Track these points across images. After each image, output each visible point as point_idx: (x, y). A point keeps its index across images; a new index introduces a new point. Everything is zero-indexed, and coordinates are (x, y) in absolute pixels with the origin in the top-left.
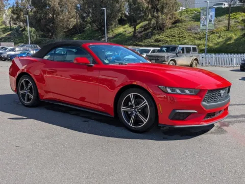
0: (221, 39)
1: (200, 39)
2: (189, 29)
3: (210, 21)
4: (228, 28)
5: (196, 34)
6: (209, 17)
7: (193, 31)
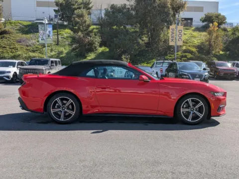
0: (53, 52)
1: (34, 51)
2: (19, 41)
3: (49, 36)
4: (58, 43)
5: (27, 46)
6: (47, 32)
7: (24, 43)
